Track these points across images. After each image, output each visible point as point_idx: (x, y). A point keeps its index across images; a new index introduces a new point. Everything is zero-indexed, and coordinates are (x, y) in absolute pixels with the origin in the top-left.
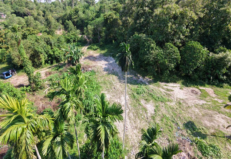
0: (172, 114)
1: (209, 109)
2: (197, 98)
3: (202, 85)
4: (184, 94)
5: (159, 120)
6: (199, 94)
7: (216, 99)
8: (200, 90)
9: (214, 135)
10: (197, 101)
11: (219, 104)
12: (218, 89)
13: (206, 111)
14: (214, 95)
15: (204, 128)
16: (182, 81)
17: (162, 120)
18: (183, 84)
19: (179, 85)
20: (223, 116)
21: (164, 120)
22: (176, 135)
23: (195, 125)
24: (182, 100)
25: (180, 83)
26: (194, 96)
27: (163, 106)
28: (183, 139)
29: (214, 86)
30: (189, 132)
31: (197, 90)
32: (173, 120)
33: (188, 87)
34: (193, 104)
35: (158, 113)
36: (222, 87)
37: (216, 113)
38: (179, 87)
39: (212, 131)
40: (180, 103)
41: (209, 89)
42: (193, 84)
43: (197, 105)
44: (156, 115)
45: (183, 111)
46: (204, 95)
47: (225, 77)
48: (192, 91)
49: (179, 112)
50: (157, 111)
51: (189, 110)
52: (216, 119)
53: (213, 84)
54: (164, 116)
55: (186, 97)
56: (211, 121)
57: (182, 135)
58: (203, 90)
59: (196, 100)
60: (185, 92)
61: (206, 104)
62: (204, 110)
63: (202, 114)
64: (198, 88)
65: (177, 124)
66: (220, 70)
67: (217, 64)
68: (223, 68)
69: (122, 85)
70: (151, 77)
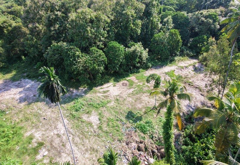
0: (115, 114)
1: (137, 93)
2: (128, 88)
3: (128, 76)
4: (118, 90)
5: (106, 127)
6: (128, 84)
7: (139, 84)
8: (127, 81)
9: (145, 113)
10: (129, 91)
11: (141, 87)
12: (138, 74)
13: (136, 96)
14: (137, 81)
15: (139, 111)
16: (113, 78)
17: (108, 125)
18: (115, 81)
19: (112, 83)
20: (146, 94)
21: (110, 123)
22: (123, 131)
23: (133, 113)
24: (118, 95)
25: (112, 81)
26: (125, 88)
27: (105, 111)
28: (129, 131)
29: (135, 74)
30: (131, 121)
31: (125, 82)
32: (117, 119)
33: (119, 82)
34: (127, 96)
35: (103, 119)
36: (139, 72)
37: (142, 95)
38: (112, 86)
39: (144, 110)
40: (117, 100)
41: (132, 78)
42: (122, 78)
43: (129, 94)
44: (101, 123)
45: (122, 106)
46: (131, 84)
47: (139, 64)
48: (123, 84)
49: (119, 109)
50: (101, 118)
51: (126, 102)
52: (143, 99)
53: (134, 72)
54: (109, 120)
55: (120, 92)
56: (141, 103)
57: (127, 128)
58: (129, 80)
59: (127, 91)
60: (118, 88)
61: (134, 91)
62: (135, 96)
63: (134, 100)
64: (125, 80)
65: (121, 120)
66: (135, 60)
67: (132, 56)
68: (136, 58)
69: (53, 110)
70: (86, 85)
